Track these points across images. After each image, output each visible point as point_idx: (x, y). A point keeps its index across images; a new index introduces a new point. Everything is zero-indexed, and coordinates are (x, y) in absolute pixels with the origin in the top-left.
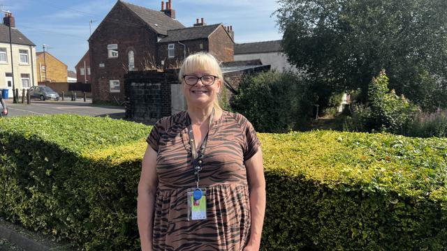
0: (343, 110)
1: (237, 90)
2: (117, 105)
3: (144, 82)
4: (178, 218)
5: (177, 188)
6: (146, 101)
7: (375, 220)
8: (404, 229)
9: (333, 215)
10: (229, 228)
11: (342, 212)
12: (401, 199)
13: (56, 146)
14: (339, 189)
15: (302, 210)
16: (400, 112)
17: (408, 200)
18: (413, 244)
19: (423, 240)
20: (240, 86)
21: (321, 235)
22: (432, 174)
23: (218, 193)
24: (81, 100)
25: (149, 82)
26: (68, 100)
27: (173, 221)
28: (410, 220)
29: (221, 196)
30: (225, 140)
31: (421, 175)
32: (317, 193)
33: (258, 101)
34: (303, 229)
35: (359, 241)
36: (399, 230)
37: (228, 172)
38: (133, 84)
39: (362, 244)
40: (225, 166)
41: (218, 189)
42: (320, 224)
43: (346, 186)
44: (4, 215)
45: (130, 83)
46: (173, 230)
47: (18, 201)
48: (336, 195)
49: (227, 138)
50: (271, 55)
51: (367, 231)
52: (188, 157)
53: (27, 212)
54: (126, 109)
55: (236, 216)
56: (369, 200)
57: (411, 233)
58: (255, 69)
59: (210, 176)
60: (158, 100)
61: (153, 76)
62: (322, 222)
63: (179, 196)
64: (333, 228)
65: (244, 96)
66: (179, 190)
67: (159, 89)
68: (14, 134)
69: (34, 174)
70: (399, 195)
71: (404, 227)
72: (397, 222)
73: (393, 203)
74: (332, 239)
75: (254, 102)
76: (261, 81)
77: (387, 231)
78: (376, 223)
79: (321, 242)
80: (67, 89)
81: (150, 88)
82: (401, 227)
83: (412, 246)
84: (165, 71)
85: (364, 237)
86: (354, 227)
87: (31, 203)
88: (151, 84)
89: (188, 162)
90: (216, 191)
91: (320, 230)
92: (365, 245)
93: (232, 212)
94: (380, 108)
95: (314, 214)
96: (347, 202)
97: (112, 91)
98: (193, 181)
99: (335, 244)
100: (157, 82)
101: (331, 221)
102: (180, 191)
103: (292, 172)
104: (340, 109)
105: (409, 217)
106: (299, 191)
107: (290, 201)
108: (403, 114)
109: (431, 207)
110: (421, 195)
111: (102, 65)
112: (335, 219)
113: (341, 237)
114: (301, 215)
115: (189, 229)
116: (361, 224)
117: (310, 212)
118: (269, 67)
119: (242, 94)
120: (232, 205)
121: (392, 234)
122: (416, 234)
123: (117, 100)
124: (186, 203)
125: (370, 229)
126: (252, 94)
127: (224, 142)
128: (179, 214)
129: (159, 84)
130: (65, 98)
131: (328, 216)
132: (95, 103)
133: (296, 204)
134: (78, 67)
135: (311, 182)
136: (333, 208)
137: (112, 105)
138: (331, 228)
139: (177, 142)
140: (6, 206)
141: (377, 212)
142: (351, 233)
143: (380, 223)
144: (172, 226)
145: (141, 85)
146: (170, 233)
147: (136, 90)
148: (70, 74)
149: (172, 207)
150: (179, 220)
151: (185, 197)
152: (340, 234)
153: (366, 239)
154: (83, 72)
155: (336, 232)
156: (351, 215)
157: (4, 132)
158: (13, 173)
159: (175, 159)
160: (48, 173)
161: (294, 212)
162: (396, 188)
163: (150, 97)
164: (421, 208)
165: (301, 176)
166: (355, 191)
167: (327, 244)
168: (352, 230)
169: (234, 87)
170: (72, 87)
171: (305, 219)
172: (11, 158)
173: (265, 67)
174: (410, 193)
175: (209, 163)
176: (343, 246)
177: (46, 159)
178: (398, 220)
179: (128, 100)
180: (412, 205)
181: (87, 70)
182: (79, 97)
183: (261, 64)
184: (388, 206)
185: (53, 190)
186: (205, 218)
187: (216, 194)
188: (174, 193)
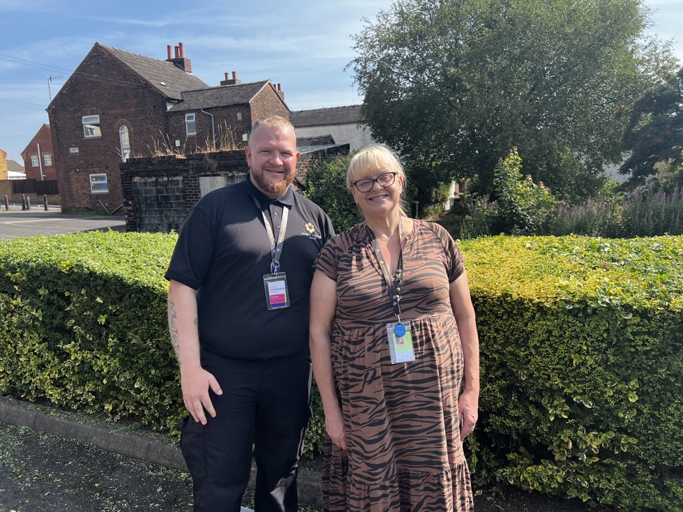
0: (451, 207)
1: (303, 183)
2: (107, 214)
3: (154, 176)
4: (378, 362)
5: (374, 324)
6: (159, 205)
7: (602, 341)
8: (640, 349)
9: (548, 340)
10: (443, 371)
11: (561, 336)
12: (635, 313)
13: (119, 281)
14: (558, 307)
15: (506, 338)
16: (539, 207)
17: (644, 314)
18: (650, 366)
19: (662, 360)
20: (308, 177)
21: (532, 367)
22: (667, 280)
23: (429, 328)
24: (39, 209)
25: (163, 176)
26: (16, 208)
27: (373, 366)
28: (646, 337)
29: (432, 331)
30: (426, 259)
31: (655, 282)
32: (528, 315)
33: (339, 199)
34: (506, 362)
35: (583, 369)
36: (633, 350)
37: (437, 300)
38: (136, 179)
39: (587, 372)
40: (435, 292)
41: (427, 323)
42: (531, 354)
43: (567, 302)
44: (13, 392)
45: (131, 178)
46: (374, 378)
47: (42, 367)
48: (552, 314)
49: (428, 256)
50: (343, 127)
51: (592, 355)
52: (382, 285)
53: (57, 383)
54: (126, 219)
55: (451, 355)
56: (596, 318)
57: (646, 353)
58: (329, 149)
59: (416, 307)
60: (180, 204)
61: (170, 166)
62: (533, 351)
63: (377, 334)
64: (548, 357)
65: (317, 192)
66: (377, 326)
67: (181, 186)
68: (38, 265)
69: (75, 324)
70: (634, 307)
71: (639, 346)
72: (631, 341)
73: (627, 318)
74: (546, 370)
75: (333, 200)
76: (340, 169)
77: (618, 352)
78: (604, 345)
79: (531, 376)
80: (10, 190)
81: (165, 184)
82: (634, 347)
83: (649, 368)
84: (189, 158)
85: (589, 363)
86: (576, 352)
87: (67, 370)
88: (166, 179)
89: (384, 291)
90: (425, 325)
91: (530, 360)
92: (590, 373)
93: (447, 350)
94: (512, 202)
95: (523, 342)
96: (569, 322)
97: (94, 192)
98: (393, 315)
99: (549, 376)
100: (177, 175)
101: (546, 348)
102: (379, 328)
103: (493, 292)
104: (448, 206)
105: (645, 333)
106: (503, 314)
107: (489, 328)
108: (543, 209)
109: (673, 319)
110: (660, 306)
111: (74, 150)
112: (551, 346)
113: (558, 366)
114: (504, 345)
115: (392, 375)
116: (585, 348)
117: (517, 340)
118: (347, 147)
119: (312, 189)
120: (445, 341)
121: (625, 357)
122: (653, 353)
123: (105, 205)
124: (387, 343)
125: (596, 353)
126: (329, 188)
127: (424, 262)
128: (379, 356)
129: (180, 178)
130: (10, 206)
131: (542, 342)
132: (67, 212)
133: (497, 331)
134: (27, 154)
135: (520, 302)
136: (550, 332)
137: (97, 214)
138: (545, 357)
139: (365, 266)
140: (19, 378)
141: (607, 331)
142: (571, 360)
143: (610, 344)
144: (371, 373)
145: (150, 180)
146: (370, 382)
147: (142, 188)
148: (13, 166)
149: (369, 349)
150: (379, 364)
151: (385, 335)
152: (558, 364)
153: (590, 366)
154: (36, 162)
155: (552, 361)
156: (571, 338)
157: (18, 264)
158: (34, 326)
159: (369, 288)
160: (102, 320)
161: (495, 342)
162: (629, 300)
163: (166, 198)
164: (660, 321)
165: (506, 295)
166: (579, 309)
167: (539, 377)
168: (573, 356)
169: (300, 179)
170: (17, 186)
171: (509, 349)
172: (30, 304)
173: (342, 147)
174: (648, 305)
175: (413, 291)
176: (561, 378)
177: (99, 300)
178: (631, 337)
179: (129, 205)
180: (649, 319)
181: (42, 158)
182: (34, 203)
183: (333, 143)
184: (619, 323)
185: (110, 345)
186: (414, 359)
187: (426, 329)
188: (371, 331)
